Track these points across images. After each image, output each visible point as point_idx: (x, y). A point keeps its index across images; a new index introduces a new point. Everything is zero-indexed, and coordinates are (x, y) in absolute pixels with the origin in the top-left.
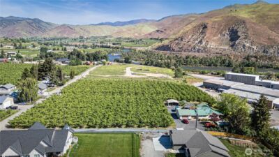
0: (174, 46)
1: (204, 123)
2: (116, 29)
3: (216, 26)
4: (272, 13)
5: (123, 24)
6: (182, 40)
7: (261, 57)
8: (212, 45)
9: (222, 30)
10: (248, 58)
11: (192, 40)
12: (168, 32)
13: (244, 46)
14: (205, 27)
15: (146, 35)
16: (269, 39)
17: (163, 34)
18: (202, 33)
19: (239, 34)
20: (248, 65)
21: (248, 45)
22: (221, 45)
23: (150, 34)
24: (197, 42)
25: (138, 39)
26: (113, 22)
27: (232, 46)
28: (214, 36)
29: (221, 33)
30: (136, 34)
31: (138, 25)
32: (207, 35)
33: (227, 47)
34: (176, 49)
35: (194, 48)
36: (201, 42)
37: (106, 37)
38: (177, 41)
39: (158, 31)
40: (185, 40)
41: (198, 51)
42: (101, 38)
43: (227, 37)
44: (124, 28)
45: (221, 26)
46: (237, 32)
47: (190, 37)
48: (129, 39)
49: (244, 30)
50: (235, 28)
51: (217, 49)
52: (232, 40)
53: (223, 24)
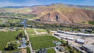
1: (60, 45)
3: (52, 14)
4: (65, 11)
6: (43, 18)
7: (64, 24)
8: (52, 20)
10: (61, 24)
12: (36, 12)
14: (50, 14)
16: (65, 19)
17: (35, 13)
18: (49, 16)
19: (58, 17)
20: (61, 26)
21: (60, 20)
22: (54, 20)
23: (30, 13)
24: (48, 19)
25: (26, 14)
27: (57, 20)
28: (52, 17)
29: (54, 17)
30: (25, 12)
33: (56, 21)
34: (42, 21)
35: (48, 21)
36: (49, 19)
37: (13, 13)
38: (42, 18)
39: (33, 12)
40: (45, 18)
41: (49, 21)
43: (55, 18)
49: (59, 16)
50: (57, 15)
51: (53, 21)
52: (57, 19)
53: (54, 14)
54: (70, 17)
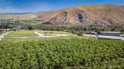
0: (52, 22)
2: (16, 16)
3: (71, 13)
5: (20, 14)
6: (56, 19)
8: (71, 21)
9: (74, 15)
10: (91, 26)
11: (61, 19)
13: (86, 21)
14: (66, 13)
15: (33, 19)
18: (65, 16)
19: (83, 16)
21: (88, 21)
22: (75, 21)
23: (35, 18)
24: (64, 20)
25: (29, 20)
26: (14, 13)
27: (81, 21)
28: (71, 17)
30: (27, 18)
31: (27, 15)
32: (68, 17)
33: (78, 22)
34: (54, 23)
35: (63, 23)
36: (66, 20)
37: (10, 19)
38: (53, 20)
39: (39, 17)
40: (58, 19)
41: (65, 24)
42: (7, 20)
43: (77, 18)
44: (20, 16)
45: (73, 13)
46: (82, 15)
47: (60, 18)
48: (23, 20)
49: (84, 14)
50: (80, 13)
51: (74, 23)
52: (80, 19)
53: (74, 12)
54: (103, 16)
